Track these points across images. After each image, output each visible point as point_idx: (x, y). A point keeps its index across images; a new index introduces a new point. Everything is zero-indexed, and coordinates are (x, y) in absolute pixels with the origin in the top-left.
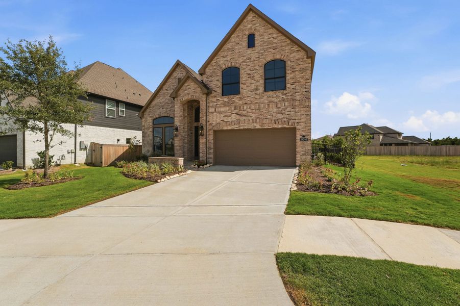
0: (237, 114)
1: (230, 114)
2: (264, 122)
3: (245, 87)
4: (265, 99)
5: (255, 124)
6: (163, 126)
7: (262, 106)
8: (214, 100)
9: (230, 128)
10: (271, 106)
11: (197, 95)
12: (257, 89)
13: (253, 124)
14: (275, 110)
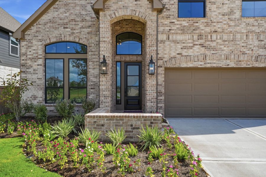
0: (202, 45)
1: (191, 45)
2: (241, 58)
3: (214, 8)
4: (242, 28)
5: (228, 61)
6: (66, 57)
7: (238, 36)
8: (167, 22)
9: (190, 65)
10: (251, 37)
11: (142, 10)
12: (232, 12)
13: (225, 61)
14: (256, 43)
